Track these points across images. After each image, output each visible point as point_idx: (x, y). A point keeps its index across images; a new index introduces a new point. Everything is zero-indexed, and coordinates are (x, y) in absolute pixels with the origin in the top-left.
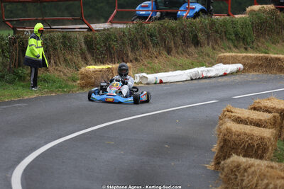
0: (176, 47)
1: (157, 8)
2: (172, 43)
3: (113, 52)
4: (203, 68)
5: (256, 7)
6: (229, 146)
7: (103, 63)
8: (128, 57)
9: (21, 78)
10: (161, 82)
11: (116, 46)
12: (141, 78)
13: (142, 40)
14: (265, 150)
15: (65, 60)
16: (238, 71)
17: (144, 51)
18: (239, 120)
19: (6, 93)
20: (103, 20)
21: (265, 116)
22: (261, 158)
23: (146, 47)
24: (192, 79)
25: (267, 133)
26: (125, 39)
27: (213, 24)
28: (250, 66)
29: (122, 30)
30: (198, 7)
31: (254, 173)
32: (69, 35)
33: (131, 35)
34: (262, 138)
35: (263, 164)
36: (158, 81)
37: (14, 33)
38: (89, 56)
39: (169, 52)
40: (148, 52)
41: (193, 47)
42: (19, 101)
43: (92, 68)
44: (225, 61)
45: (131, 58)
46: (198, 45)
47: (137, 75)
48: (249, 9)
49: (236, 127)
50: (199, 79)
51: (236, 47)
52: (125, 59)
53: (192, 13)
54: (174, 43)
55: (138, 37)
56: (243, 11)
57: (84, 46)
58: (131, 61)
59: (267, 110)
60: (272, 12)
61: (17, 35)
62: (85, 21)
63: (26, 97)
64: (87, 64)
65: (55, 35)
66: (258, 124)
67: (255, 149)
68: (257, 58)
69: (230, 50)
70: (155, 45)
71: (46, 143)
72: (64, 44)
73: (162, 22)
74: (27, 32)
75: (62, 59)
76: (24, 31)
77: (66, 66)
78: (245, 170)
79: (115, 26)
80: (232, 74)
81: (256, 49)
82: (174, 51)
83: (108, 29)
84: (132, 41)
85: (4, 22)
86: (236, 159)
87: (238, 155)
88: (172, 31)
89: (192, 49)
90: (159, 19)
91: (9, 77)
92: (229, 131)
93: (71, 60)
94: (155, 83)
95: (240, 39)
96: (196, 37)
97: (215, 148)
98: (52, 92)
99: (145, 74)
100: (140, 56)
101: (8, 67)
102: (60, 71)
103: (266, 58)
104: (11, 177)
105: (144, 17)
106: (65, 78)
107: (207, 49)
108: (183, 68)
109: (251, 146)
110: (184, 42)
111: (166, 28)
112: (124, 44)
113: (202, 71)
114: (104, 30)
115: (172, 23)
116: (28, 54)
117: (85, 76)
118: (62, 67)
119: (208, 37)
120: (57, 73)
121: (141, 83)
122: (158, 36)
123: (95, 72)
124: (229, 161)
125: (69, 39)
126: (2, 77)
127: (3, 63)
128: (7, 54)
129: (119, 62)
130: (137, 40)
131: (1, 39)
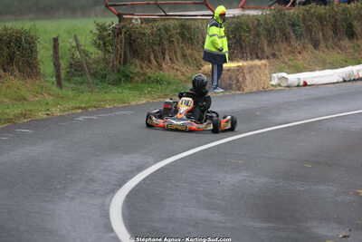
0: (326, 40)
2: (321, 34)
3: (244, 45)
4: (359, 67)
8: (263, 52)
9: (128, 78)
10: (305, 84)
11: (248, 38)
12: (281, 79)
13: (282, 30)
15: (184, 56)
17: (284, 45)
19: (108, 97)
20: (235, 5)
23: (286, 39)
24: (345, 81)
26: (261, 29)
29: (256, 18)
32: (188, 23)
33: (267, 24)
36: (302, 84)
37: (120, 21)
39: (316, 45)
40: (289, 45)
41: (347, 39)
42: (124, 108)
45: (267, 53)
46: (352, 36)
47: (274, 75)
50: (354, 80)
52: (259, 55)
54: (323, 34)
55: (276, 26)
58: (268, 58)
61: (122, 24)
62: (210, 5)
63: (134, 103)
65: (171, 23)
70: (299, 36)
72: (182, 35)
73: (307, 7)
74: (136, 19)
75: (179, 54)
76: (132, 19)
77: (185, 63)
79: (248, 12)
82: (322, 44)
83: (238, 17)
84: (269, 31)
85: (108, 6)
88: (321, 19)
89: (346, 42)
90: (304, 3)
91: (111, 77)
93: (191, 56)
94: (298, 86)
96: (350, 26)
99: (284, 75)
100: (279, 51)
101: (111, 65)
102: (177, 70)
106: (183, 78)
108: (333, 66)
110: (335, 33)
111: (312, 15)
112: (258, 35)
113: (358, 71)
114: (234, 17)
115: (320, 9)
118: (179, 64)
120: (172, 73)
121: (279, 85)
122: (302, 25)
125: (189, 29)
126: (104, 77)
127: (105, 59)
128: (110, 48)
129: (252, 59)
130: (275, 31)
131: (102, 28)
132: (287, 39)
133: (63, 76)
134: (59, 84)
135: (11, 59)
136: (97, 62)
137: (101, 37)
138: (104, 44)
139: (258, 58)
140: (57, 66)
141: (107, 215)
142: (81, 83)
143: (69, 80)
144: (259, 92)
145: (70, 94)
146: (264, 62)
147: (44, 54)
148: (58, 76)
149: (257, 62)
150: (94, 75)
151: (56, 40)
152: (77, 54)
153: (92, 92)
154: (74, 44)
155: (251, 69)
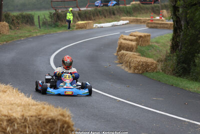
1: (102, 2)
3: (87, 17)
4: (116, 22)
5: (134, 3)
6: (121, 47)
7: (83, 21)
9: (57, 26)
10: (102, 27)
11: (88, 15)
13: (97, 13)
14: (133, 49)
16: (127, 23)
17: (97, 17)
18: (125, 39)
19: (52, 30)
20: (84, 7)
21: (134, 38)
22: (131, 51)
24: (112, 26)
25: (134, 43)
26: (91, 13)
27: (119, 8)
28: (131, 22)
29: (90, 10)
30: (115, 2)
31: (128, 56)
33: (93, 12)
34: (132, 45)
35: (132, 53)
38: (79, 18)
39: (105, 17)
43: (80, 22)
44: (123, 20)
45: (93, 19)
48: (132, 3)
49: (124, 41)
50: (115, 26)
51: (127, 15)
53: (113, 5)
54: (107, 14)
55: (95, 12)
56: (129, 4)
57: (78, 16)
59: (135, 36)
60: (139, 4)
63: (58, 32)
64: (79, 21)
66: (131, 40)
67: (129, 49)
68: (134, 19)
69: (125, 16)
70: (101, 15)
71: (63, 47)
73: (103, 7)
78: (125, 55)
79: (88, 9)
80: (125, 24)
81: (134, 16)
82: (107, 17)
83: (86, 10)
84: (93, 14)
86: (122, 51)
87: (124, 50)
88: (106, 10)
89: (113, 16)
91: (53, 26)
92: (121, 43)
94: (100, 27)
95: (128, 13)
96: (114, 12)
97: (117, 48)
99: (97, 24)
101: (53, 22)
103: (136, 19)
105: (97, 6)
107: (118, 16)
108: (110, 22)
109: (128, 48)
110: (110, 14)
112: (90, 15)
114: (84, 10)
115: (106, 8)
116: (67, 18)
117: (78, 25)
119: (118, 12)
121: (96, 27)
122: (102, 12)
123: (81, 24)
124: (120, 52)
126: (51, 26)
127: (51, 21)
128: (53, 18)
131: (51, 13)
132: (98, 15)
134: (40, 27)
135: (27, 21)
137: (50, 15)
138: (51, 17)
140: (39, 23)
142: (46, 27)
143: (42, 26)
144: (90, 29)
145: (43, 30)
146: (92, 21)
147: (36, 20)
148: (40, 25)
149: (90, 21)
150: (49, 25)
151: (39, 17)
153: (48, 29)
154: (44, 17)
155: (88, 23)
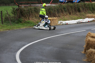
0: (73, 12)
2: (71, 11)
3: (51, 14)
8: (56, 15)
9: (20, 22)
10: (67, 24)
11: (52, 12)
13: (61, 10)
15: (35, 16)
16: (93, 21)
18: (93, 37)
19: (15, 27)
20: (49, 3)
23: (62, 12)
24: (77, 23)
26: (55, 9)
27: (85, 5)
29: (54, 6)
32: (36, 8)
33: (57, 8)
36: (66, 24)
37: (18, 7)
39: (70, 14)
40: (63, 14)
41: (78, 12)
42: (19, 30)
44: (89, 17)
46: (80, 12)
47: (59, 21)
50: (80, 23)
52: (55, 16)
53: (78, 1)
54: (72, 11)
58: (57, 17)
62: (42, 3)
63: (22, 28)
65: (32, 7)
70: (65, 11)
72: (35, 11)
73: (68, 4)
74: (23, 6)
75: (34, 16)
77: (35, 18)
79: (52, 5)
82: (72, 13)
83: (50, 6)
84: (58, 10)
85: (15, 3)
88: (71, 7)
89: (78, 13)
90: (67, 3)
91: (16, 21)
93: (37, 16)
94: (65, 24)
96: (79, 9)
98: (30, 27)
99: (62, 21)
100: (60, 15)
101: (16, 18)
104: (16, 55)
105: (62, 2)
106: (35, 22)
107: (83, 13)
108: (75, 19)
110: (75, 10)
111: (69, 6)
112: (55, 11)
113: (81, 21)
114: (48, 6)
118: (34, 18)
119: (83, 9)
120: (32, 20)
121: (60, 24)
122: (66, 8)
125: (37, 9)
126: (14, 21)
127: (14, 17)
128: (16, 14)
129: (53, 17)
130: (59, 10)
131: (14, 9)
133: (3, 21)
134: (2, 23)
136: (12, 17)
137: (13, 11)
138: (14, 13)
139: (55, 17)
140: (2, 18)
141: (15, 57)
142: (8, 23)
143: (5, 22)
145: (5, 26)
146: (56, 18)
148: (2, 21)
149: (55, 18)
150: (11, 21)
152: (7, 15)
153: (11, 25)
154: (6, 13)
155: (53, 20)
